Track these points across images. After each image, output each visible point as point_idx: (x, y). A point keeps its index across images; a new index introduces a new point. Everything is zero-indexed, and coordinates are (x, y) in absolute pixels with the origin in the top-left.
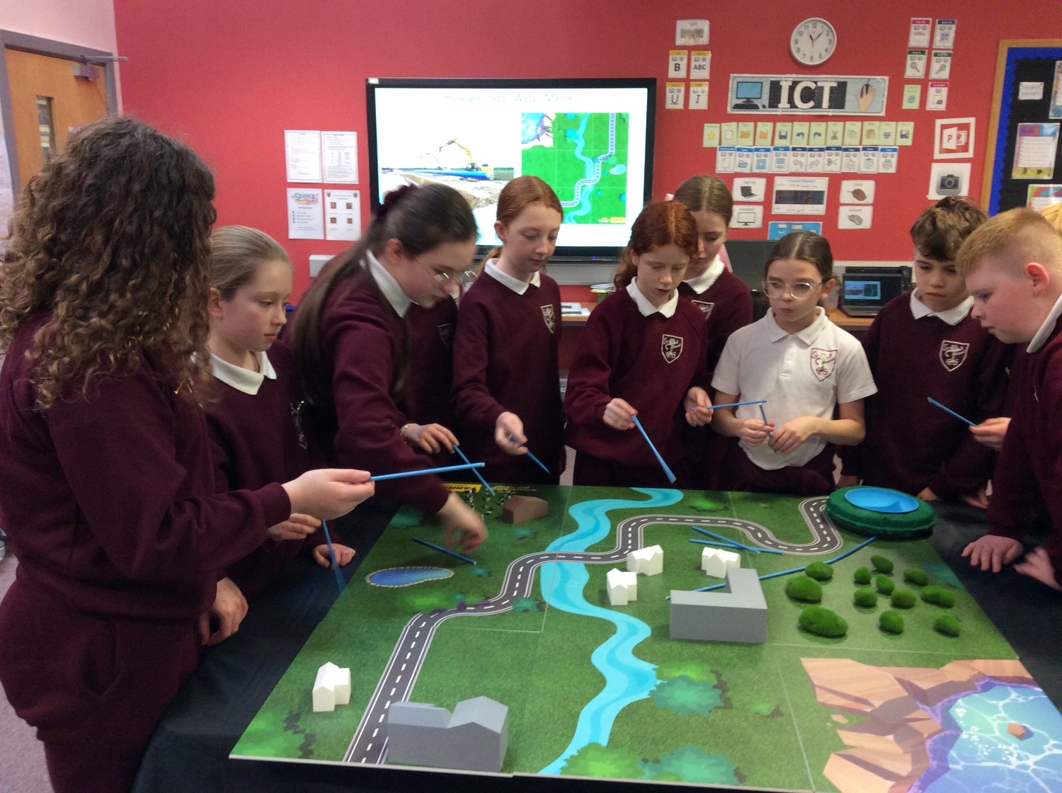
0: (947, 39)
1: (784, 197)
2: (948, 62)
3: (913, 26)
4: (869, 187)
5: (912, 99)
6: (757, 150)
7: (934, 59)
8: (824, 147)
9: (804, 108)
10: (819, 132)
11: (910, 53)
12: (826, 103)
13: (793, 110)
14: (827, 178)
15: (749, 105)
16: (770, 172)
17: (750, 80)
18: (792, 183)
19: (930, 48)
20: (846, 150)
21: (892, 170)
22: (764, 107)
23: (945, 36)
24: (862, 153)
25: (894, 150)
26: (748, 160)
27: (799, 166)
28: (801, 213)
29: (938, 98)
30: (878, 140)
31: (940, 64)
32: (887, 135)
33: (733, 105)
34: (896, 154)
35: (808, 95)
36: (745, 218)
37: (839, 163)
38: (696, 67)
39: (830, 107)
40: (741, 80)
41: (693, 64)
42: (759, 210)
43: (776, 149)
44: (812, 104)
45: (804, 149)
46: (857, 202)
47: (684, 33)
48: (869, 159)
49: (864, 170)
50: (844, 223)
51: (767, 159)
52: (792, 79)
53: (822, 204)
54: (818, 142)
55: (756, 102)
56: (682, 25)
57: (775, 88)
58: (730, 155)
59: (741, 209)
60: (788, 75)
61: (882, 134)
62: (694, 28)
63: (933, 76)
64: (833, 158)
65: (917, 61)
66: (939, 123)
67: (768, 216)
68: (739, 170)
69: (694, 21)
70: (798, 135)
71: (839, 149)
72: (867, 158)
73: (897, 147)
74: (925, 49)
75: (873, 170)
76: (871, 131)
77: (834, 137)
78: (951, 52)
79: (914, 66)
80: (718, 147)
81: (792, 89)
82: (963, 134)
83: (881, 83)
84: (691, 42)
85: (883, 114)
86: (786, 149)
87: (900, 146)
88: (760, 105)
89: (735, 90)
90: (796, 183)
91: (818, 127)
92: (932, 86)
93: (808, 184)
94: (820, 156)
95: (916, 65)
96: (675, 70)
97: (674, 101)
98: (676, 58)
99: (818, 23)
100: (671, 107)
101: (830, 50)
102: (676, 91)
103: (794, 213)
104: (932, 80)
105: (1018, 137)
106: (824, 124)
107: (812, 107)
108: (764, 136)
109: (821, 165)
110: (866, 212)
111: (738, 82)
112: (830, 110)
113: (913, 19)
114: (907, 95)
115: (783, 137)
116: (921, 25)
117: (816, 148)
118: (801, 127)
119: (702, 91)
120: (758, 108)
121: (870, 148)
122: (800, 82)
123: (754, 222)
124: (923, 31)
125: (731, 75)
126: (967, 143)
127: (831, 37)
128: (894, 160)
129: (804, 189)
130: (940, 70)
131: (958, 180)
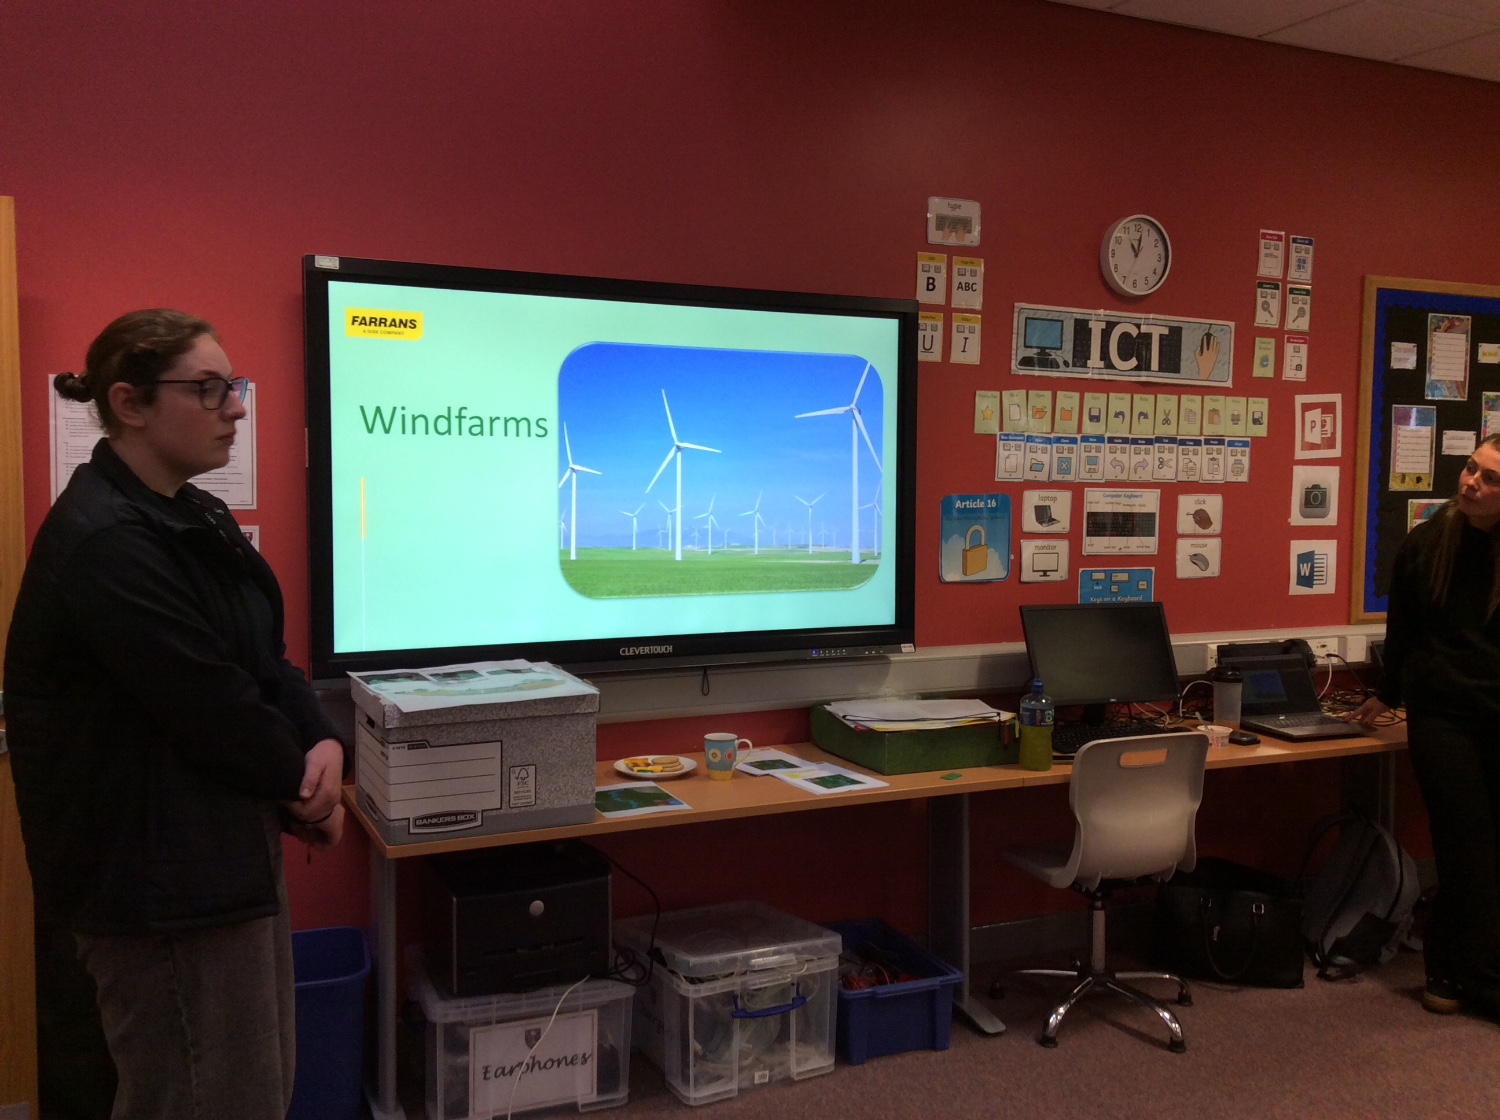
0: (1304, 267)
1: (1102, 525)
2: (1306, 303)
3: (1263, 242)
4: (1214, 505)
5: (1264, 361)
6: (1058, 440)
7: (1290, 298)
8: (1153, 437)
9: (1125, 367)
10: (1145, 412)
11: (1260, 285)
12: (1155, 365)
13: (1110, 371)
14: (1159, 491)
15: (1045, 361)
16: (1078, 480)
17: (1044, 315)
18: (1109, 499)
19: (1285, 281)
20: (1183, 442)
21: (1244, 478)
22: (1066, 363)
23: (1301, 263)
24: (1204, 447)
25: (1245, 444)
26: (1045, 458)
27: (1119, 469)
28: (1125, 552)
29: (1296, 361)
30: (1224, 428)
31: (1298, 307)
32: (1235, 419)
33: (1020, 358)
34: (1247, 450)
35: (1135, 347)
36: (1044, 563)
37: (1172, 465)
38: (960, 286)
39: (1161, 369)
40: (1030, 314)
41: (956, 280)
42: (1063, 546)
43: (1085, 439)
44: (1133, 362)
45: (1125, 441)
46: (1199, 530)
47: (942, 222)
48: (1214, 459)
49: (1207, 477)
50: (1185, 570)
51: (1073, 456)
52: (1108, 319)
53: (1153, 535)
54: (1143, 429)
55: (1054, 355)
56: (937, 206)
57: (1082, 329)
58: (1018, 448)
59: (1037, 547)
60: (1101, 312)
61: (1229, 416)
62: (958, 213)
63: (1290, 325)
64: (1166, 456)
65: (1269, 299)
66: (1300, 399)
67: (1077, 558)
68: (1030, 476)
69: (958, 202)
70: (1117, 415)
71: (1172, 440)
72: (1211, 457)
73: (1249, 439)
74: (1279, 280)
75: (1219, 478)
76: (1214, 411)
77: (1166, 421)
78: (1309, 287)
79: (1266, 307)
80: (998, 433)
81: (1106, 335)
82: (1329, 419)
83: (1225, 330)
84: (952, 240)
85: (1229, 384)
86: (1100, 439)
87: (1252, 438)
88: (1061, 363)
89: (1022, 331)
90: (1115, 500)
91: (1144, 402)
92: (1289, 341)
93: (1134, 501)
94: (1147, 452)
95: (1269, 306)
96: (928, 289)
97: (927, 346)
98: (929, 267)
99: (1142, 224)
100: (922, 357)
101: (1160, 271)
102: (929, 328)
103: (1115, 551)
104: (1290, 332)
105: (1393, 425)
106: (1151, 397)
107: (1137, 368)
108: (1066, 416)
109: (1149, 468)
110: (1212, 549)
111: (1027, 319)
112: (1161, 374)
113: (1262, 231)
114: (1258, 354)
115: (1094, 419)
116: (1273, 243)
117: (1141, 439)
118: (1119, 401)
119: (972, 331)
120: (1058, 367)
121: (1214, 440)
122: (1118, 323)
123: (1057, 571)
124: (1275, 253)
125: (1016, 304)
126: (1334, 433)
127: (1160, 249)
128: (1246, 461)
129: (1127, 510)
130: (1297, 317)
131: (1324, 494)
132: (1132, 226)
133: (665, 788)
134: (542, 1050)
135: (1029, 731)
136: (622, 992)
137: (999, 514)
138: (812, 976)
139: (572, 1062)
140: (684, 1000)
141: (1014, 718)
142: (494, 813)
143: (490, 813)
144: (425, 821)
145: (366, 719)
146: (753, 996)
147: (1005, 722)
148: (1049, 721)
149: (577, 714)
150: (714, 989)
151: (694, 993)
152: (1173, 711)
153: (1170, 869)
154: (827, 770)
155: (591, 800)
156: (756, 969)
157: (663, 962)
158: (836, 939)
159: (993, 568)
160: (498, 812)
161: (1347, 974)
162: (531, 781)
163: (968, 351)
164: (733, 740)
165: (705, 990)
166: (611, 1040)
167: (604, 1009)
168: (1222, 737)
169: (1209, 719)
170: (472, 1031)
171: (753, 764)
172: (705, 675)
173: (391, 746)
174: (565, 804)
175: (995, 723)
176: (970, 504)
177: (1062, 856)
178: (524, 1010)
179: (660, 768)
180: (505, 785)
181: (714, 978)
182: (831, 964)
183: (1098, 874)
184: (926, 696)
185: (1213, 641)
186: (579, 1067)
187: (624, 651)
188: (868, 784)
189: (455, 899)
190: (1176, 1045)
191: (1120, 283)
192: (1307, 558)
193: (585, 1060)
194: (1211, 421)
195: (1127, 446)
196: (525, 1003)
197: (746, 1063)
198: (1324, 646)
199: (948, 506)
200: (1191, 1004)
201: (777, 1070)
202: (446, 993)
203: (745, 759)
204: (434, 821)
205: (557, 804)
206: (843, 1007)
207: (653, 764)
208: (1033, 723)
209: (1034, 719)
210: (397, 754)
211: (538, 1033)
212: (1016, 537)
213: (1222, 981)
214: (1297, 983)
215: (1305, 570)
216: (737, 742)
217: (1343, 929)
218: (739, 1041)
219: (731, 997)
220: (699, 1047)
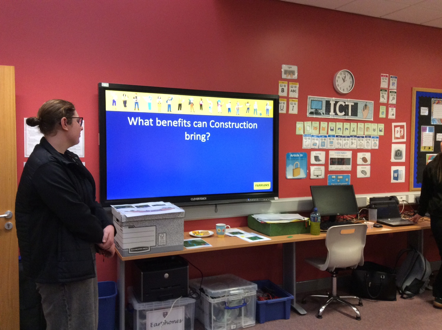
0: (394, 85)
1: (334, 161)
2: (395, 95)
3: (382, 78)
4: (368, 156)
5: (383, 113)
6: (321, 136)
7: (390, 94)
8: (350, 135)
9: (341, 115)
10: (347, 128)
11: (381, 90)
12: (350, 114)
13: (336, 116)
14: (351, 151)
15: (317, 113)
16: (327, 148)
17: (316, 99)
18: (337, 154)
19: (389, 89)
20: (359, 137)
21: (377, 148)
22: (323, 114)
23: (393, 84)
24: (365, 139)
25: (377, 138)
26: (317, 142)
27: (339, 145)
28: (341, 170)
29: (392, 113)
30: (371, 133)
31: (392, 97)
32: (374, 130)
33: (309, 112)
34: (378, 139)
35: (344, 109)
36: (317, 173)
37: (355, 144)
38: (291, 91)
39: (352, 115)
40: (313, 99)
41: (290, 89)
42: (323, 168)
43: (329, 136)
44: (343, 113)
45: (341, 136)
46: (364, 163)
47: (286, 72)
48: (368, 142)
49: (366, 147)
50: (360, 175)
51: (326, 141)
52: (335, 100)
53: (350, 165)
54: (346, 133)
55: (320, 111)
56: (285, 67)
57: (328, 103)
58: (309, 139)
59: (315, 168)
60: (334, 98)
61: (372, 130)
62: (291, 69)
63: (390, 102)
64: (353, 141)
65: (384, 94)
66: (393, 124)
67: (327, 172)
68: (313, 147)
69: (291, 66)
70: (339, 129)
71: (355, 136)
72: (367, 141)
73: (378, 136)
74: (387, 89)
75: (369, 148)
76: (368, 128)
77: (354, 131)
78: (396, 91)
79: (383, 97)
80: (303, 134)
81: (335, 105)
82: (402, 130)
83: (371, 104)
84: (289, 77)
85: (372, 120)
86: (334, 136)
87: (379, 136)
88: (322, 113)
89: (310, 104)
90: (338, 154)
91: (347, 125)
92: (390, 107)
93: (344, 154)
94: (348, 140)
95: (384, 97)
96: (282, 92)
97: (282, 109)
98: (282, 85)
99: (346, 72)
100: (280, 112)
101: (351, 86)
102: (282, 103)
103: (338, 170)
104: (390, 104)
105: (421, 131)
106: (349, 124)
107: (345, 115)
108: (324, 129)
109: (348, 145)
110: (368, 169)
111: (311, 100)
112: (352, 117)
113: (381, 74)
114: (381, 111)
115: (332, 130)
116: (385, 78)
117: (346, 136)
118: (339, 125)
119: (295, 104)
120: (321, 114)
121: (368, 136)
122: (338, 102)
123: (321, 175)
124: (385, 81)
125: (308, 96)
126: (404, 134)
127: (351, 80)
128: (377, 143)
129: (342, 157)
130: (392, 100)
131: (401, 152)
132: (343, 73)
133: (204, 240)
134: (168, 318)
135: (314, 224)
136: (192, 301)
137: (303, 158)
138: (249, 297)
139: (177, 322)
140: (210, 304)
141: (309, 219)
142: (154, 247)
143: (153, 247)
144: (133, 250)
145: (116, 219)
146: (231, 303)
147: (306, 221)
148: (319, 220)
149: (178, 218)
150: (219, 300)
151: (213, 301)
152: (357, 218)
153: (356, 265)
154: (252, 235)
155: (182, 244)
156: (232, 294)
157: (204, 292)
158: (255, 286)
159: (302, 175)
160: (155, 247)
161: (410, 297)
162: (165, 238)
163: (294, 110)
164: (224, 226)
165: (216, 301)
166: (188, 316)
167: (187, 306)
168: (371, 225)
169: (367, 220)
170: (147, 312)
171: (230, 233)
172: (216, 206)
173: (123, 227)
174: (175, 245)
175: (303, 221)
176: (295, 155)
177: (324, 261)
178: (163, 306)
179: (203, 234)
180: (157, 239)
181: (219, 297)
182: (254, 293)
183: (334, 267)
184: (282, 213)
185: (368, 197)
186: (179, 324)
187: (192, 199)
188: (265, 239)
189: (142, 273)
190: (358, 318)
191: (339, 90)
192: (396, 171)
193: (181, 321)
194: (367, 131)
195: (342, 138)
196: (163, 304)
197: (229, 322)
198: (401, 198)
199: (288, 156)
200: (363, 306)
201: (238, 325)
202: (140, 301)
203: (228, 232)
204: (136, 249)
205: (172, 245)
206: (258, 306)
207: (201, 233)
208: (314, 221)
209: (315, 220)
210: (125, 230)
211: (167, 313)
212: (309, 165)
213: (372, 299)
214: (395, 299)
215: (396, 175)
216: (226, 226)
217: (408, 283)
218: (227, 316)
219: (224, 303)
220: (215, 318)
